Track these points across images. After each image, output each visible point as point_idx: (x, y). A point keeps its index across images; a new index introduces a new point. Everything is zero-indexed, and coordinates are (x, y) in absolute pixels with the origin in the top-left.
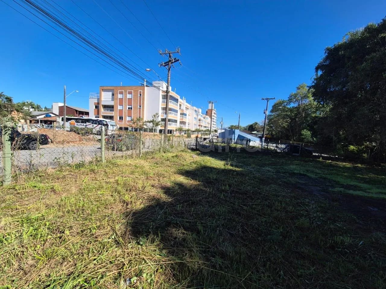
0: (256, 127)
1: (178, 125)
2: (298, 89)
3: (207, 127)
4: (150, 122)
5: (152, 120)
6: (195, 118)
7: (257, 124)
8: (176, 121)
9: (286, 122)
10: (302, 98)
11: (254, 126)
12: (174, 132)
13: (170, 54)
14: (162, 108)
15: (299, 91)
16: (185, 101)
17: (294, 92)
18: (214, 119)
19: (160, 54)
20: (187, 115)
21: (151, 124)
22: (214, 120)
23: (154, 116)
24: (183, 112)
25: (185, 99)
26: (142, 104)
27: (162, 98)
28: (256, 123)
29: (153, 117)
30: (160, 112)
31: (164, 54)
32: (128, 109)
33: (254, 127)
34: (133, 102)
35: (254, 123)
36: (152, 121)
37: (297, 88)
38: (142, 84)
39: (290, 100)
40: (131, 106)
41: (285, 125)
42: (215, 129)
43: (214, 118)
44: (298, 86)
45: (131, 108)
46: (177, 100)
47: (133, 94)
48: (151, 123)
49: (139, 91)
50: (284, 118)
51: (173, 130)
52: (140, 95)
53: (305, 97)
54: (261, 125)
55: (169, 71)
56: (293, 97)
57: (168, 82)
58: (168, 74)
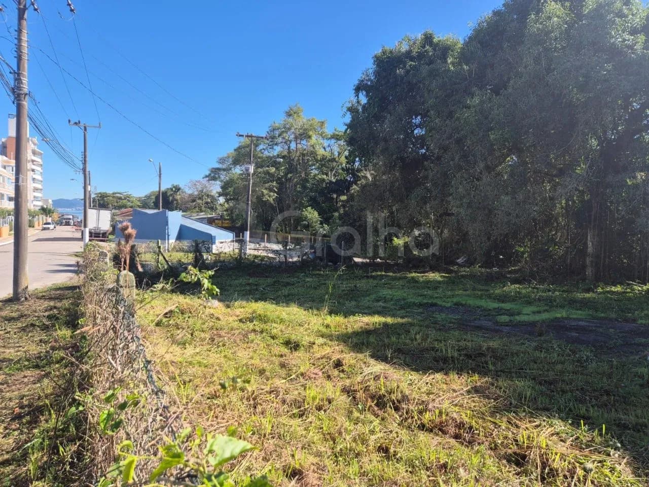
0: (178, 197)
2: (289, 115)
7: (179, 189)
9: (270, 190)
10: (296, 138)
11: (171, 195)
15: (290, 120)
17: (279, 120)
18: (33, 170)
22: (35, 176)
28: (177, 189)
33: (171, 198)
35: (169, 186)
37: (287, 112)
39: (272, 139)
41: (268, 196)
42: (40, 204)
43: (34, 167)
44: (287, 109)
50: (265, 181)
53: (304, 135)
54: (190, 192)
55: (21, 17)
56: (277, 133)
57: (19, 58)
58: (19, 31)
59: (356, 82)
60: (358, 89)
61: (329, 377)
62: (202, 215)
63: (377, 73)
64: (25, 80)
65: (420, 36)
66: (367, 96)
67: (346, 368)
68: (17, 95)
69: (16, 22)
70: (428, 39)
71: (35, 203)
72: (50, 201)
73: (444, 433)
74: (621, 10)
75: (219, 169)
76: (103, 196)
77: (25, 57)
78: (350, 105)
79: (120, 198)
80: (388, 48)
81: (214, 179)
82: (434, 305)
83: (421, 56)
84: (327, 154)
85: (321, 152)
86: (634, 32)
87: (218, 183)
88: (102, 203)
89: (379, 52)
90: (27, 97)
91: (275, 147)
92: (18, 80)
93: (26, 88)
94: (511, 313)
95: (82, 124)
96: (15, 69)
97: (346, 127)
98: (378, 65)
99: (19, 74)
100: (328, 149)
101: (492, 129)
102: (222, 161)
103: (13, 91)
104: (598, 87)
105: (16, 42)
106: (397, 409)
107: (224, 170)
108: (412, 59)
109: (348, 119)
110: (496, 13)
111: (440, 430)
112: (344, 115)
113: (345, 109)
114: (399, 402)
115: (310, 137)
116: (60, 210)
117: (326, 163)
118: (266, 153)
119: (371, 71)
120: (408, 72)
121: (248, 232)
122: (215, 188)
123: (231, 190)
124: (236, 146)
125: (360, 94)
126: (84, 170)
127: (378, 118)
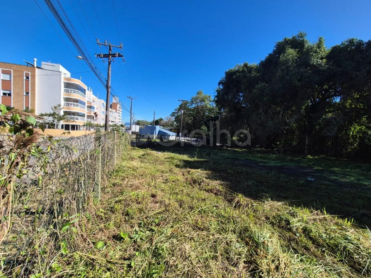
0: (161, 122)
1: (85, 120)
2: (198, 94)
3: (114, 122)
4: (50, 115)
5: (52, 113)
6: (103, 112)
8: (83, 116)
9: (190, 119)
10: (200, 101)
12: (81, 127)
13: (110, 47)
14: (64, 98)
16: (92, 92)
17: (195, 96)
19: (98, 44)
20: (95, 108)
21: (51, 119)
22: (120, 115)
23: (55, 108)
24: (90, 105)
25: (92, 90)
26: (31, 90)
27: (64, 86)
28: (162, 119)
29: (53, 109)
30: (63, 103)
31: (103, 45)
32: (2, 95)
33: (159, 122)
34: (13, 85)
35: (159, 118)
36: (53, 115)
38: (28, 63)
39: (192, 102)
40: (10, 91)
41: (190, 121)
42: (121, 123)
43: (119, 112)
44: (197, 92)
45: (10, 95)
46: (85, 90)
47: (12, 75)
48: (51, 117)
49: (25, 72)
50: (189, 116)
51: (79, 125)
52: (27, 78)
53: (203, 100)
54: (165, 120)
55: (109, 65)
56: (194, 100)
57: (108, 76)
58: (109, 68)
59: (219, 81)
60: (219, 84)
61: (183, 175)
62: (169, 128)
63: (226, 78)
64: (110, 83)
65: (242, 64)
66: (223, 85)
67: (191, 173)
68: (107, 87)
69: (108, 66)
70: (246, 65)
71: (119, 123)
72: (124, 123)
73: (212, 192)
74: (316, 51)
75: (175, 113)
76: (139, 121)
77: (110, 76)
78: (217, 89)
79: (144, 122)
80: (231, 69)
81: (173, 116)
82: (238, 159)
83: (243, 71)
84: (211, 107)
85: (209, 106)
86: (322, 58)
87: (174, 117)
88: (138, 123)
89: (227, 70)
90: (110, 88)
91: (193, 105)
92: (108, 83)
93: (110, 85)
94: (265, 163)
95: (131, 98)
96: (107, 79)
97: (215, 97)
98: (226, 75)
99: (108, 81)
100: (211, 106)
101: (265, 96)
102: (176, 110)
103: (106, 86)
104: (306, 80)
105: (108, 71)
106: (199, 185)
107: (176, 113)
108: (239, 72)
109: (216, 94)
110: (270, 55)
111: (211, 191)
112: (215, 93)
113: (215, 91)
114: (201, 182)
115: (205, 101)
116: (126, 126)
117: (210, 110)
118: (190, 107)
119: (224, 77)
120: (237, 77)
121: (181, 133)
122: (173, 119)
123: (178, 119)
124: (180, 105)
125: (220, 85)
126: (131, 112)
127: (226, 94)
